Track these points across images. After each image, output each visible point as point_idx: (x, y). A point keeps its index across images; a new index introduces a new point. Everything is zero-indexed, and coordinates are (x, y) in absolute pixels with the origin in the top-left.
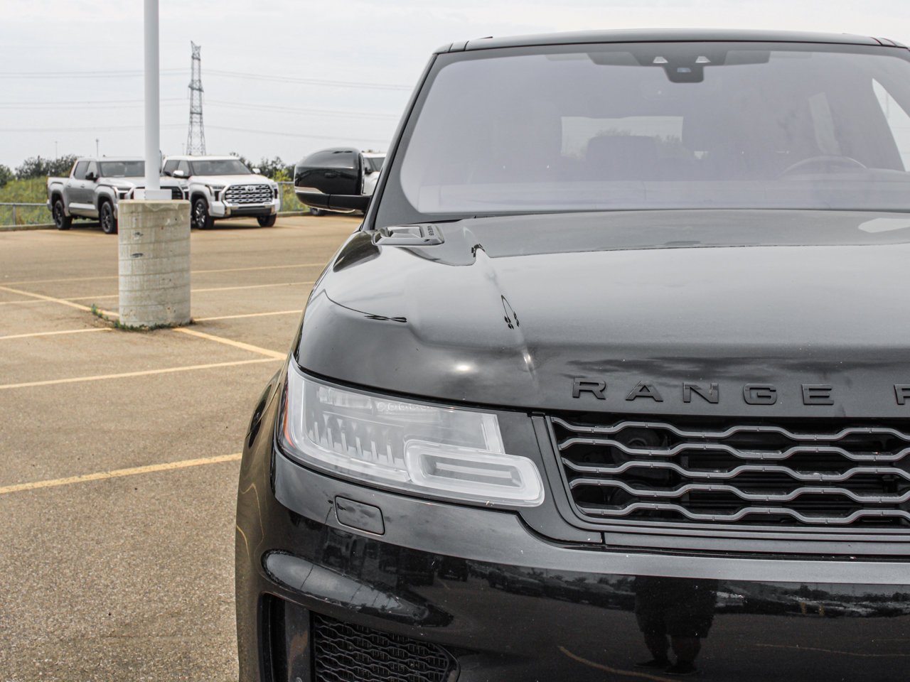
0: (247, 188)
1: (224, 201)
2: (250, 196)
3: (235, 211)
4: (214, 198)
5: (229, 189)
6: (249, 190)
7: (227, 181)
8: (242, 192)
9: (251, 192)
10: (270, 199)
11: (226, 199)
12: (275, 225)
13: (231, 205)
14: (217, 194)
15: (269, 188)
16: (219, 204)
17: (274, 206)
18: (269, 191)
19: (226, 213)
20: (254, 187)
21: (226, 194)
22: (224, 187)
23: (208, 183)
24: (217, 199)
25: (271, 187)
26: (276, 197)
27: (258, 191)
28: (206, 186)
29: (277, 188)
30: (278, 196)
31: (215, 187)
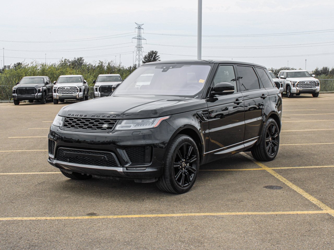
0: (306, 82)
1: (297, 87)
2: (307, 85)
3: (301, 91)
4: (293, 86)
5: (299, 83)
6: (307, 83)
7: (298, 80)
8: (304, 84)
9: (307, 84)
10: (315, 86)
11: (297, 86)
12: (318, 96)
13: (299, 89)
14: (294, 84)
15: (315, 82)
16: (295, 88)
17: (317, 89)
18: (315, 83)
19: (297, 92)
20: (309, 82)
21: (297, 85)
22: (297, 82)
23: (291, 80)
24: (294, 87)
25: (316, 82)
26: (318, 86)
27: (310, 83)
28: (291, 82)
29: (319, 82)
30: (319, 85)
31: (293, 82)
